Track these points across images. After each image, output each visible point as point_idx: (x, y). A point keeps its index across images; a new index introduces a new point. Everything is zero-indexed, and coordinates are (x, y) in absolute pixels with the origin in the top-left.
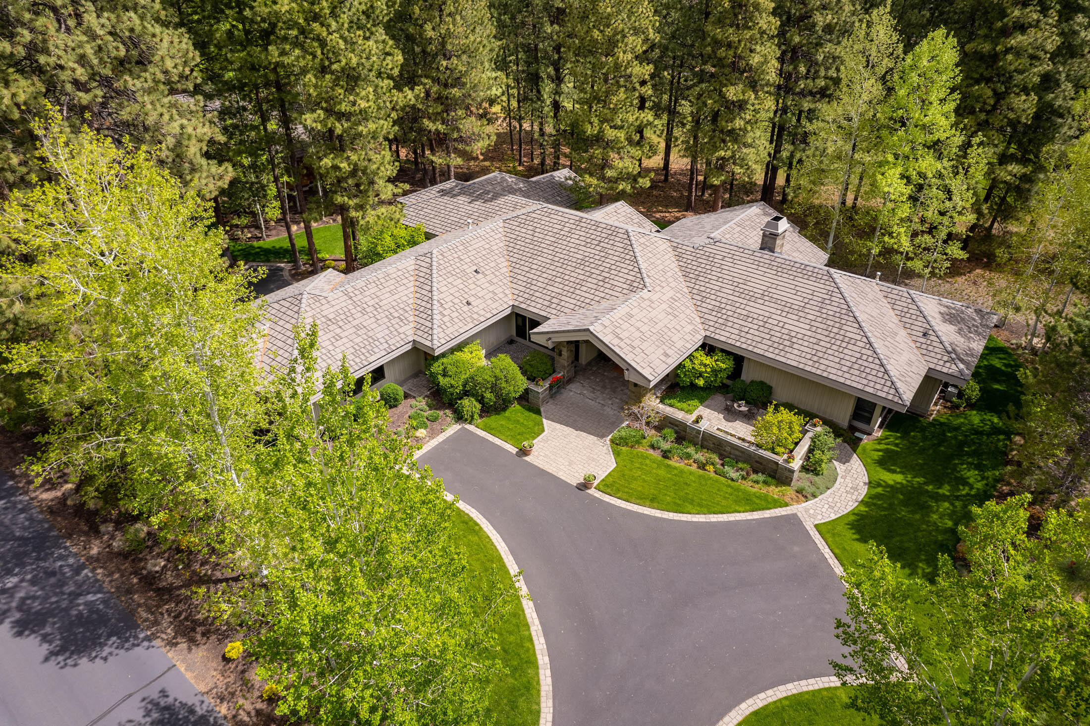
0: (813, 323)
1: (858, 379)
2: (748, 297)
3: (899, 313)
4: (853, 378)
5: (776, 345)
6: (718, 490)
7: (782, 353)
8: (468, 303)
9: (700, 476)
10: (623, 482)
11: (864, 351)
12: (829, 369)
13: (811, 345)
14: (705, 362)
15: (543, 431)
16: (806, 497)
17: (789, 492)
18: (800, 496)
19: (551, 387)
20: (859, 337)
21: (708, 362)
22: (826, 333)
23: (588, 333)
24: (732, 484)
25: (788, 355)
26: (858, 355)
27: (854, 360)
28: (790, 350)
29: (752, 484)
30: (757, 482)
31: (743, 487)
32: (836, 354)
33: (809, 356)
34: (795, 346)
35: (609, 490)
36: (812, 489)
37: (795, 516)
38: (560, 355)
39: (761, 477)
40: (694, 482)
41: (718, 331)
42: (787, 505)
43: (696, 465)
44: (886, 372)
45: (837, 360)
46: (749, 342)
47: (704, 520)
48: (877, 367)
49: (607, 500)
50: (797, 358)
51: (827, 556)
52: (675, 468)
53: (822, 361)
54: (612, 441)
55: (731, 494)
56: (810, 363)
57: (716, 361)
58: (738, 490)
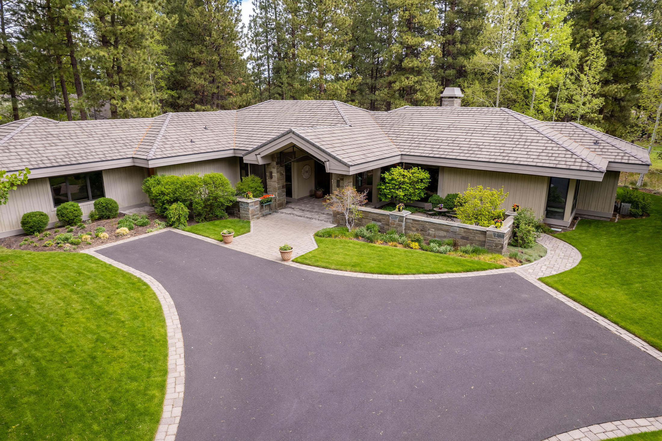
0: (496, 136)
1: (548, 161)
2: (436, 130)
3: (567, 135)
4: (543, 161)
5: (466, 152)
6: (427, 258)
7: (473, 155)
8: (192, 141)
9: (405, 251)
10: (323, 256)
11: (546, 145)
12: (519, 159)
13: (498, 148)
14: (403, 173)
15: (249, 231)
16: (521, 262)
17: (502, 259)
18: (515, 261)
19: (262, 203)
20: (540, 138)
21: (406, 174)
22: (510, 140)
23: (291, 135)
24: (441, 255)
25: (478, 156)
26: (544, 148)
27: (541, 151)
28: (479, 153)
29: (461, 254)
30: (466, 252)
31: (451, 256)
32: (523, 149)
33: (499, 154)
34: (483, 150)
35: (307, 262)
36: (526, 257)
37: (513, 274)
38: (271, 177)
39: (469, 247)
40: (400, 254)
41: (412, 151)
42: (502, 267)
43: (401, 245)
44: (573, 154)
45: (525, 153)
46: (441, 153)
47: (414, 278)
48: (564, 152)
49: (305, 268)
50: (487, 157)
51: (563, 300)
52: (379, 247)
53: (510, 155)
54: (317, 235)
55: (441, 261)
56: (501, 157)
57: (413, 173)
58: (447, 258)
